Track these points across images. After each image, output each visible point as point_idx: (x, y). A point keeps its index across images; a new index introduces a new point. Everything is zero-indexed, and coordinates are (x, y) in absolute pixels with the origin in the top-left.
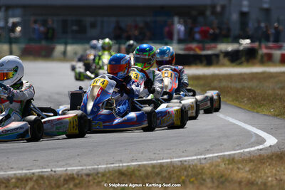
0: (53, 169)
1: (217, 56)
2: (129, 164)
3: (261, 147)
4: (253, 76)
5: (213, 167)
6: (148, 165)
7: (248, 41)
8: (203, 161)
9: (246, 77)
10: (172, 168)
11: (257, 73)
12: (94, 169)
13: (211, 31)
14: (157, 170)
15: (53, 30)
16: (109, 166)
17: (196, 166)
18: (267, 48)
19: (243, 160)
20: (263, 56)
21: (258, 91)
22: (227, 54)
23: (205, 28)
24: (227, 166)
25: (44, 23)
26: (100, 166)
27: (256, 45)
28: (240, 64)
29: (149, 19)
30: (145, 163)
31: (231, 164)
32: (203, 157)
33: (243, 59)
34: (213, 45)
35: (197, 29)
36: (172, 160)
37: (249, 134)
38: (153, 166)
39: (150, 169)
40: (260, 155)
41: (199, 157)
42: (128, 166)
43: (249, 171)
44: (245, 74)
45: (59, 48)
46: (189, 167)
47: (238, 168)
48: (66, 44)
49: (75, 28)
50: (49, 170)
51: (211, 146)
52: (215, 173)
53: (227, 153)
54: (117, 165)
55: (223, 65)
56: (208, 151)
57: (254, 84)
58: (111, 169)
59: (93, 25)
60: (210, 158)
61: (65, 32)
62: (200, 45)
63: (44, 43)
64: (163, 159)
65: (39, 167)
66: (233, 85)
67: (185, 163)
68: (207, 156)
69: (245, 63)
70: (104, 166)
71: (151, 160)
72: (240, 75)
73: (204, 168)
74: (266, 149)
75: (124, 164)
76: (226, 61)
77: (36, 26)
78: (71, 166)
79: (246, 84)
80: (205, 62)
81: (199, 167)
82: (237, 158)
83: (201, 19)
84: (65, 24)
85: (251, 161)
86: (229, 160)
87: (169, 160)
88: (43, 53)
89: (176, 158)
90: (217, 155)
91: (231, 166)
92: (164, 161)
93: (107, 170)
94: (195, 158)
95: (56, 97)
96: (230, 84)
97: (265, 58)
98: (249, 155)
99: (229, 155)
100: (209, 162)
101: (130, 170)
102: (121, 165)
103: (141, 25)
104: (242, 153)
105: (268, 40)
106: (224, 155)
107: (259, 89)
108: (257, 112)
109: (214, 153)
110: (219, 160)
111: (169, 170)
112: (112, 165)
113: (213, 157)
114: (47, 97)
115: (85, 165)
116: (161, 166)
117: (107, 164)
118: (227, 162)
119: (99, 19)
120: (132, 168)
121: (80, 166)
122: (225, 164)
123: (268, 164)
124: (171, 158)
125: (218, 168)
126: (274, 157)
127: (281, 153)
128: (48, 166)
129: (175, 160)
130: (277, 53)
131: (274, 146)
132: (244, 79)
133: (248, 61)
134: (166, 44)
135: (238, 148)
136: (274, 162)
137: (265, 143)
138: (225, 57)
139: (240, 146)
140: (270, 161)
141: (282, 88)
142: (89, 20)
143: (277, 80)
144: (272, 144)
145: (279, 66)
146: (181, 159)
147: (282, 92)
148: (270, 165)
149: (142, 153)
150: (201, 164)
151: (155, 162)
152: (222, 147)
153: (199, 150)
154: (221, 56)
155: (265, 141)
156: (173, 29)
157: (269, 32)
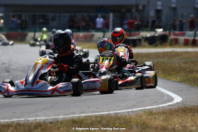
0: (27, 119)
1: (140, 40)
2: (79, 115)
3: (171, 103)
4: (165, 55)
7: (161, 30)
8: (131, 114)
10: (109, 118)
11: (168, 52)
12: (55, 119)
13: (136, 23)
14: (99, 119)
15: (26, 21)
16: (66, 116)
17: (126, 116)
18: (175, 35)
19: (159, 113)
20: (171, 41)
21: (168, 65)
22: (147, 39)
23: (131, 21)
24: (147, 117)
25: (20, 17)
26: (59, 117)
27: (167, 33)
28: (156, 46)
30: (91, 114)
31: (150, 115)
32: (131, 110)
33: (158, 42)
34: (137, 33)
35: (125, 22)
38: (96, 117)
39: (94, 119)
40: (170, 109)
41: (128, 110)
42: (79, 117)
43: (163, 120)
44: (160, 53)
45: (31, 35)
46: (121, 117)
47: (155, 118)
48: (35, 31)
49: (41, 21)
50: (24, 119)
51: (136, 103)
52: (139, 121)
54: (71, 116)
55: (144, 47)
56: (134, 106)
57: (165, 60)
58: (67, 119)
59: (54, 19)
60: (135, 111)
61: (34, 23)
62: (128, 33)
63: (19, 31)
64: (103, 112)
65: (17, 117)
67: (118, 115)
68: (134, 110)
69: (159, 45)
70: (62, 117)
72: (156, 53)
73: (131, 118)
74: (174, 105)
75: (76, 115)
76: (146, 44)
77: (14, 19)
78: (39, 117)
79: (160, 60)
81: (128, 118)
82: (154, 111)
83: (128, 15)
84: (34, 17)
85: (164, 113)
86: (148, 113)
87: (107, 113)
88: (19, 38)
89: (112, 111)
91: (150, 117)
93: (64, 120)
94: (125, 111)
97: (173, 42)
98: (163, 109)
99: (149, 109)
100: (135, 114)
101: (80, 120)
102: (74, 116)
104: (157, 108)
105: (175, 29)
106: (145, 109)
107: (169, 63)
108: (168, 79)
109: (138, 108)
110: (142, 113)
111: (107, 119)
112: (68, 116)
113: (138, 111)
114: (21, 69)
115: (48, 116)
116: (102, 116)
117: (64, 115)
118: (147, 114)
119: (58, 14)
120: (82, 118)
121: (46, 116)
122: (146, 115)
123: (175, 115)
124: (108, 111)
125: (141, 118)
126: (179, 111)
127: (185, 107)
128: (23, 117)
129: (111, 112)
130: (182, 39)
131: (179, 103)
132: (159, 56)
133: (161, 44)
134: (104, 32)
135: (155, 104)
136: (180, 114)
137: (174, 101)
138: (145, 41)
139: (156, 103)
140: (177, 113)
141: (185, 63)
142: (50, 15)
143: (181, 57)
144: (178, 102)
145: (183, 47)
146: (115, 112)
147: (185, 65)
148: (177, 116)
149: (88, 108)
150: (129, 115)
151: (97, 114)
152: (144, 103)
153: (127, 105)
154: (143, 40)
155: (173, 99)
156: (109, 21)
157: (176, 24)
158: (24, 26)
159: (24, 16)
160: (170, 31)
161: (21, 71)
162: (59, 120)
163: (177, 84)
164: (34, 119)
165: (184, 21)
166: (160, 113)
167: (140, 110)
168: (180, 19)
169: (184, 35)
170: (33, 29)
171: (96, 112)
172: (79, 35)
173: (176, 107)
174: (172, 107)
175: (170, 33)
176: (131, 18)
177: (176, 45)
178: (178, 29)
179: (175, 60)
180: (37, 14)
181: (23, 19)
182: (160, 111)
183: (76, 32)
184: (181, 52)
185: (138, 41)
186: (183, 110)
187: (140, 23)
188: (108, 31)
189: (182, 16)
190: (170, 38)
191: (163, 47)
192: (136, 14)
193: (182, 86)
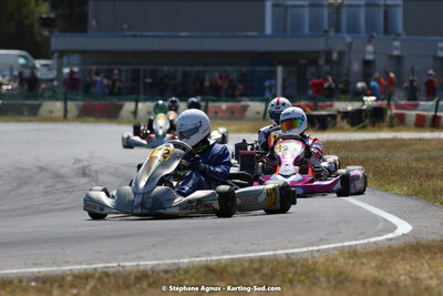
0: (121, 264)
1: (333, 117)
2: (220, 257)
3: (390, 236)
4: (381, 144)
5: (329, 263)
6: (244, 259)
7: (373, 98)
8: (316, 255)
9: (371, 144)
10: (275, 263)
11: (385, 140)
12: (174, 264)
14: (255, 266)
16: (193, 259)
17: (307, 260)
18: (398, 107)
19: (367, 254)
20: (392, 118)
21: (386, 164)
22: (346, 115)
24: (347, 261)
25: (109, 74)
26: (182, 261)
27: (384, 103)
28: (363, 128)
29: (244, 69)
30: (240, 256)
31: (353, 258)
32: (316, 248)
33: (367, 121)
34: (328, 103)
36: (276, 252)
37: (375, 219)
38: (251, 261)
39: (246, 265)
40: (390, 247)
41: (310, 249)
42: (218, 260)
43: (377, 266)
44: (370, 141)
45: (129, 106)
46: (298, 261)
47: (362, 264)
48: (137, 101)
49: (149, 80)
50: (116, 264)
51: (326, 235)
52: (331, 269)
53: (346, 244)
54: (204, 259)
55: (342, 129)
56: (322, 241)
57: (381, 154)
58: (196, 264)
60: (325, 250)
62: (311, 104)
64: (264, 251)
66: (355, 155)
67: (293, 257)
68: (321, 247)
69: (370, 128)
70: (186, 260)
71: (248, 252)
72: (364, 141)
73: (316, 263)
74: (397, 238)
75: (214, 258)
76: (345, 124)
77: (98, 79)
78: (143, 259)
79: (371, 155)
80: (317, 126)
81: (310, 262)
82: (359, 250)
84: (135, 74)
85: (379, 253)
86: (349, 253)
87: (271, 253)
89: (282, 249)
90: (333, 246)
91: (351, 261)
92: (266, 253)
93: (191, 266)
94: (305, 249)
96: (350, 154)
97: (396, 120)
98: (376, 247)
99: (350, 246)
100: (324, 255)
101: (220, 266)
102: (209, 258)
103: (234, 76)
104: (365, 244)
106: (343, 247)
107: (389, 161)
108: (386, 191)
109: (329, 244)
110: (337, 253)
111: (271, 266)
112: (198, 259)
113: (329, 249)
114: (111, 170)
115: (161, 259)
116: (261, 260)
117: (191, 257)
118: (347, 256)
119: (180, 69)
120: (224, 262)
121: (156, 260)
122: (344, 258)
123: (400, 258)
124: (274, 250)
125: (335, 263)
126: (407, 249)
127: (418, 243)
128: (115, 260)
129: (280, 252)
130: (411, 114)
131: (408, 235)
132: (369, 147)
133: (373, 124)
134: (267, 101)
135: (361, 237)
136: (408, 256)
137: (397, 231)
138: (343, 118)
139: (364, 235)
140: (403, 254)
141: (418, 160)
142: (166, 69)
143: (411, 148)
144: (405, 232)
145: (414, 131)
146: (287, 251)
147: (418, 165)
148: (402, 259)
149: (237, 243)
150: (313, 257)
151: (253, 255)
152: (341, 236)
153: (310, 239)
154: (339, 117)
155: (396, 228)
158: (116, 91)
159: (116, 72)
161: (110, 173)
162: (182, 266)
163: (403, 198)
164: (135, 263)
166: (371, 253)
167: (334, 248)
169: (415, 107)
170: (134, 96)
171: (251, 252)
172: (219, 107)
173: (401, 243)
174: (392, 243)
175: (389, 105)
177: (402, 127)
179: (399, 155)
180: (142, 68)
181: (116, 77)
183: (213, 101)
184: (410, 140)
185: (329, 119)
186: (415, 249)
187: (334, 85)
189: (413, 72)
190: (389, 112)
191: (375, 131)
192: (328, 68)
193: (413, 203)
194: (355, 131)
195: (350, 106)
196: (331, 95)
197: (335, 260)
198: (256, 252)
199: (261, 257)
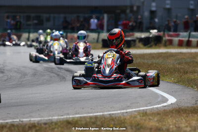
0: (21, 120)
1: (134, 41)
3: (165, 104)
4: (160, 55)
5: (132, 119)
6: (87, 117)
7: (156, 31)
8: (125, 114)
9: (154, 55)
10: (104, 119)
11: (162, 53)
12: (49, 120)
13: (130, 24)
14: (93, 120)
16: (60, 117)
17: (120, 117)
18: (169, 36)
19: (153, 114)
20: (166, 41)
21: (163, 66)
22: (141, 40)
23: (125, 22)
24: (142, 118)
25: (14, 18)
26: (54, 118)
27: (161, 33)
28: (151, 47)
29: (87, 15)
30: (85, 115)
31: (145, 116)
32: (125, 111)
33: (152, 43)
34: (131, 33)
35: (120, 23)
36: (104, 113)
37: (157, 95)
38: (91, 118)
39: (88, 120)
40: (164, 110)
41: (122, 111)
42: (73, 117)
43: (157, 121)
44: (154, 54)
45: (25, 35)
46: (116, 118)
47: (150, 119)
48: (29, 33)
49: (36, 22)
50: (18, 120)
51: (131, 104)
52: (133, 122)
54: (65, 117)
55: (139, 48)
56: (128, 107)
57: (160, 61)
58: (61, 120)
59: (48, 20)
60: (130, 112)
63: (14, 32)
64: (97, 112)
65: (11, 118)
66: (146, 61)
67: (113, 116)
68: (128, 111)
69: (154, 47)
70: (56, 118)
71: (89, 113)
72: (150, 54)
73: (125, 119)
74: (168, 106)
75: (71, 116)
76: (140, 45)
77: (9, 20)
78: (33, 117)
79: (154, 61)
80: (126, 46)
81: (122, 118)
82: (148, 112)
83: (123, 16)
85: (158, 114)
86: (143, 113)
87: (101, 114)
90: (134, 110)
91: (144, 118)
92: (98, 114)
93: (58, 121)
94: (119, 112)
95: (23, 69)
96: (143, 61)
97: (168, 43)
98: (157, 110)
99: (143, 110)
100: (129, 114)
101: (74, 120)
102: (68, 117)
104: (151, 109)
106: (140, 110)
107: (164, 64)
109: (132, 108)
110: (136, 113)
111: (101, 120)
112: (62, 117)
113: (132, 111)
114: (16, 70)
115: (42, 117)
116: (96, 117)
117: (58, 116)
118: (142, 115)
119: (52, 15)
120: (76, 119)
121: (40, 117)
122: (140, 116)
123: (170, 116)
124: (103, 112)
125: (135, 119)
126: (174, 111)
127: (179, 108)
128: (17, 118)
129: (106, 113)
130: (176, 40)
131: (174, 104)
132: (153, 57)
133: (156, 45)
134: (99, 33)
135: (149, 105)
136: (174, 115)
137: (168, 102)
139: (151, 104)
140: (171, 114)
141: (179, 64)
142: (45, 16)
143: (175, 57)
144: (173, 102)
145: (177, 48)
146: (110, 113)
147: (180, 66)
148: (171, 117)
149: (83, 108)
150: (124, 116)
151: (91, 115)
152: (138, 104)
153: (122, 106)
154: (137, 41)
155: (168, 100)
156: (104, 22)
157: (170, 25)
158: (18, 27)
159: (18, 17)
160: (164, 32)
161: (16, 71)
162: (54, 121)
163: (172, 84)
164: (29, 120)
165: (178, 22)
166: (155, 114)
167: (135, 111)
168: (175, 20)
169: (178, 36)
170: (28, 30)
171: (91, 113)
172: (73, 36)
173: (170, 108)
174: (166, 108)
175: (164, 34)
176: (126, 20)
177: (171, 46)
178: (172, 30)
179: (169, 61)
180: (32, 15)
181: (18, 20)
182: (155, 112)
184: (175, 53)
185: (132, 42)
186: (177, 111)
187: (134, 24)
188: (103, 32)
189: (177, 17)
190: (164, 39)
191: (157, 48)
192: (131, 15)
193: (176, 87)
194: (146, 48)
195: (143, 35)
196: (133, 29)
197: (135, 117)
198: (93, 113)
199: (96, 115)
